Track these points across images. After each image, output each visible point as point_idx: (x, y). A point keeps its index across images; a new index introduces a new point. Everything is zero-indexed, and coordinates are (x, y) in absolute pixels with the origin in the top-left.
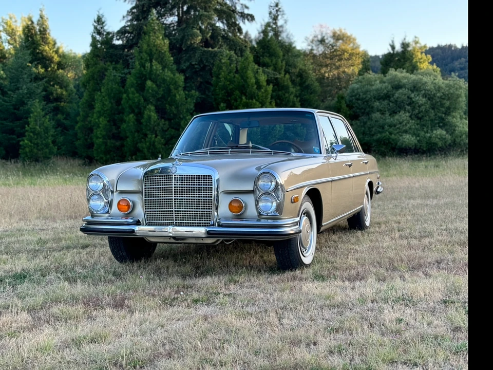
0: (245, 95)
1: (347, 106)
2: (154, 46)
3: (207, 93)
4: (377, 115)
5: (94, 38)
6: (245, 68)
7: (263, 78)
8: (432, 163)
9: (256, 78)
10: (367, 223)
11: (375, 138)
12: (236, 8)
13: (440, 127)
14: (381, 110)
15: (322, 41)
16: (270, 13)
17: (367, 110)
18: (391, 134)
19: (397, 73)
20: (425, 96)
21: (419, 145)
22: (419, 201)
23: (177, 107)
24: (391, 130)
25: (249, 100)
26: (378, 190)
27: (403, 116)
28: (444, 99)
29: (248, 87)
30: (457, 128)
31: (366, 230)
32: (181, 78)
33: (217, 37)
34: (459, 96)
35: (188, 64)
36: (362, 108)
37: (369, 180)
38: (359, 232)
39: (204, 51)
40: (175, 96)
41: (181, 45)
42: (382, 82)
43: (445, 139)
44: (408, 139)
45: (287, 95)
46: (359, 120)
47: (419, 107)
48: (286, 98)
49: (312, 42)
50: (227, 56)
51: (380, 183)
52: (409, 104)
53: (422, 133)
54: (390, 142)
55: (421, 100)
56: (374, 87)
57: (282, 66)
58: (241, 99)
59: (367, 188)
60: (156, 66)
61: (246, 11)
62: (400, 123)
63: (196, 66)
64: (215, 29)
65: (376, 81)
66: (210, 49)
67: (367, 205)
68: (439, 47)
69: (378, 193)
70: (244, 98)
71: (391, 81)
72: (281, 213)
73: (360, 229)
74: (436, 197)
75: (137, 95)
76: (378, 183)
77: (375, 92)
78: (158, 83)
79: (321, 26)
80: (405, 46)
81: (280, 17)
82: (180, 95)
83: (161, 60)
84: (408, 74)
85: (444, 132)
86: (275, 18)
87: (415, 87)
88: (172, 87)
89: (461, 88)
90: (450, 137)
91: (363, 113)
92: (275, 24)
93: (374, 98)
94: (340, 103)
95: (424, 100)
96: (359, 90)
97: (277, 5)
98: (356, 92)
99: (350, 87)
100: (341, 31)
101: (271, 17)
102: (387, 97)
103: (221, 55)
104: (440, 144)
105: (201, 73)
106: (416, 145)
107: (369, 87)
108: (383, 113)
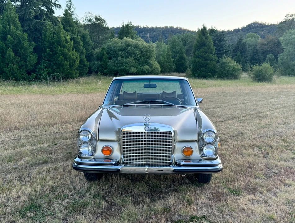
1: (107, 53)
2: (10, 17)
3: (38, 43)
4: (120, 58)
6: (59, 32)
7: (68, 37)
9: (65, 37)
11: (120, 68)
13: (146, 64)
14: (122, 56)
15: (90, 20)
16: (67, 5)
17: (115, 55)
18: (126, 67)
19: (127, 39)
20: (140, 50)
21: (138, 72)
23: (24, 50)
24: (126, 65)
25: (62, 48)
27: (130, 59)
28: (147, 52)
29: (61, 42)
30: (153, 66)
32: (26, 35)
33: (43, 15)
34: (153, 51)
35: (28, 27)
36: (113, 54)
39: (37, 21)
40: (23, 44)
41: (24, 17)
42: (122, 43)
43: (149, 70)
44: (134, 70)
45: (79, 46)
46: (112, 60)
47: (137, 55)
48: (79, 47)
49: (85, 20)
50: (49, 25)
52: (133, 54)
53: (139, 67)
54: (126, 71)
55: (138, 52)
56: (118, 45)
57: (76, 32)
58: (58, 48)
60: (13, 28)
61: (57, 3)
62: (130, 62)
63: (32, 29)
64: (42, 11)
65: (118, 42)
66: (40, 21)
70: (59, 47)
71: (126, 42)
75: (1, 43)
78: (13, 37)
79: (89, 13)
81: (72, 7)
82: (26, 44)
83: (15, 25)
84: (132, 40)
85: (148, 67)
86: (70, 7)
87: (135, 46)
88: (21, 39)
89: (153, 47)
91: (114, 57)
92: (70, 10)
93: (119, 50)
94: (103, 51)
96: (111, 46)
97: (70, 1)
98: (110, 46)
99: (107, 44)
100: (99, 17)
101: (67, 7)
102: (124, 50)
103: (46, 24)
104: (147, 72)
105: (35, 33)
107: (116, 45)
108: (122, 57)
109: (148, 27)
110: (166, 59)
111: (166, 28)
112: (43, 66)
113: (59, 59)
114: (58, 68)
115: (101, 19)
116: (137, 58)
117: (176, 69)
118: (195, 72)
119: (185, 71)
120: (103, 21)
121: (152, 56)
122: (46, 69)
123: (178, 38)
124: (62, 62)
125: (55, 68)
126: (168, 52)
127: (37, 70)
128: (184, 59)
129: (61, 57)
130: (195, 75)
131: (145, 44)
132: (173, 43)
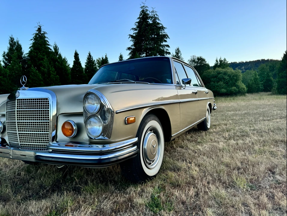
8: (232, 98)
10: (209, 127)
12: (164, 50)
13: (234, 86)
15: (194, 61)
16: (176, 52)
18: (217, 89)
19: (219, 69)
20: (228, 76)
21: (227, 92)
22: (232, 112)
24: (217, 87)
26: (214, 108)
27: (221, 83)
28: (234, 76)
30: (240, 87)
31: (208, 131)
37: (209, 103)
38: (204, 132)
42: (214, 72)
43: (236, 90)
44: (224, 90)
47: (226, 79)
49: (191, 61)
51: (215, 105)
52: (223, 79)
53: (228, 88)
55: (227, 77)
59: (208, 107)
61: (168, 51)
62: (220, 85)
65: (211, 72)
67: (208, 117)
68: (231, 63)
69: (214, 109)
71: (217, 72)
72: (109, 137)
73: (204, 131)
74: (240, 110)
76: (214, 105)
77: (212, 76)
79: (193, 56)
80: (221, 61)
81: (179, 53)
84: (222, 69)
85: (235, 88)
87: (225, 73)
90: (238, 89)
92: (178, 55)
95: (228, 77)
96: (206, 75)
97: (178, 49)
99: (203, 74)
100: (200, 57)
101: (176, 53)
102: (216, 77)
104: (234, 92)
106: (226, 92)
107: (210, 74)
108: (214, 82)
109: (243, 62)
110: (254, 82)
111: (258, 61)
115: (202, 59)
116: (226, 81)
117: (263, 90)
118: (279, 90)
119: (271, 90)
120: (204, 60)
121: (238, 80)
123: (267, 66)
126: (256, 77)
128: (271, 81)
130: (280, 93)
131: (233, 70)
132: (262, 70)
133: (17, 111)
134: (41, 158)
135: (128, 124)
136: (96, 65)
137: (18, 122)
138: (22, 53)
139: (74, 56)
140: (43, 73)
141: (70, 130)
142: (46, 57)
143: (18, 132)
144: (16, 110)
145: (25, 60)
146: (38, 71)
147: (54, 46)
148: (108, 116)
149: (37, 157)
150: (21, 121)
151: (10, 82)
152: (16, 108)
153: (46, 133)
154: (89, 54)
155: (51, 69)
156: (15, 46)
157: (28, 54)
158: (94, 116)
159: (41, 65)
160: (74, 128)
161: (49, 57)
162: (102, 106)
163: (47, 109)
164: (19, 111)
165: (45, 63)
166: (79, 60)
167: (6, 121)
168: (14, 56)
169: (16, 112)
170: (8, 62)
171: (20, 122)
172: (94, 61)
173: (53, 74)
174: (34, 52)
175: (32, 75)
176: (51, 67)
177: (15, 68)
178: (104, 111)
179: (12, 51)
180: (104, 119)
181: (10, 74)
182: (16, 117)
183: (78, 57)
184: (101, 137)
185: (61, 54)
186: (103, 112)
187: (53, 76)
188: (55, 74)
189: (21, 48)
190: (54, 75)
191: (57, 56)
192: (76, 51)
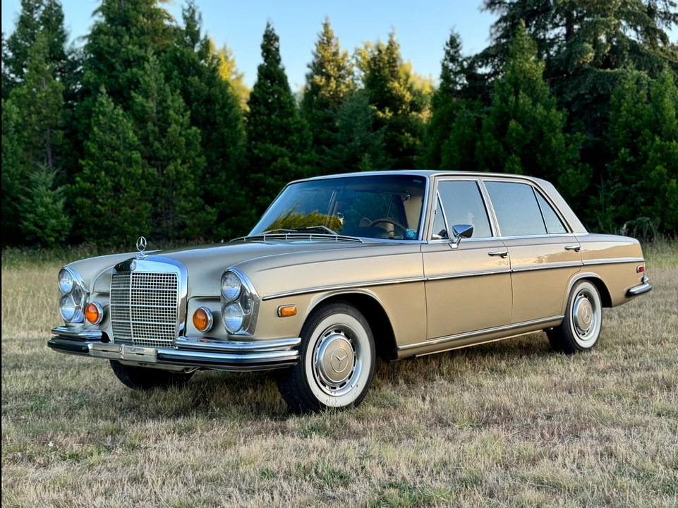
0: (660, 134)
2: (521, 72)
3: (604, 133)
5: (445, 68)
6: (661, 94)
23: (553, 157)
25: (665, 142)
29: (665, 123)
32: (558, 117)
33: (622, 52)
35: (575, 93)
39: (600, 74)
40: (550, 141)
41: (566, 67)
50: (632, 79)
58: (653, 140)
60: (524, 99)
61: (672, 10)
63: (587, 96)
66: (608, 70)
70: (657, 139)
72: (251, 331)
75: (495, 142)
78: (526, 123)
82: (557, 139)
83: (531, 92)
88: (545, 128)
103: (624, 78)
105: (594, 106)
112: (606, 197)
113: (653, 174)
114: (650, 202)
122: (612, 208)
124: (661, 183)
125: (642, 204)
127: (588, 211)
129: (658, 167)
133: (132, 290)
134: (165, 357)
135: (282, 316)
136: (350, 73)
137: (132, 307)
138: (62, 37)
139: (263, 47)
140: (140, 119)
141: (204, 320)
142: (154, 54)
143: (131, 322)
144: (131, 288)
145: (74, 64)
146: (121, 112)
147: (186, 7)
148: (252, 304)
149: (159, 356)
150: (136, 305)
151: (20, 150)
152: (131, 285)
153: (171, 324)
154: (326, 26)
155: (173, 101)
156: (39, 7)
157: (84, 37)
158: (233, 302)
159: (134, 84)
160: (209, 318)
161: (165, 52)
162: (243, 290)
163: (174, 290)
164: (135, 291)
165: (149, 76)
166: (280, 60)
167: (110, 305)
168: (38, 52)
169: (130, 292)
170: (12, 72)
171: (135, 307)
172: (345, 55)
173: (177, 122)
174: (106, 34)
175: (99, 124)
176: (173, 92)
177: (41, 98)
178: (246, 296)
179: (27, 27)
180: (245, 307)
181: (20, 121)
182: (130, 299)
183: (277, 50)
184: (240, 332)
185: (208, 38)
186: (244, 299)
187: (179, 128)
188: (186, 120)
189: (60, 18)
190: (182, 125)
191: (193, 47)
192: (268, 26)
